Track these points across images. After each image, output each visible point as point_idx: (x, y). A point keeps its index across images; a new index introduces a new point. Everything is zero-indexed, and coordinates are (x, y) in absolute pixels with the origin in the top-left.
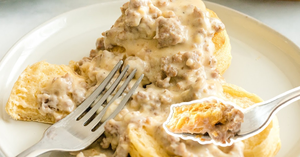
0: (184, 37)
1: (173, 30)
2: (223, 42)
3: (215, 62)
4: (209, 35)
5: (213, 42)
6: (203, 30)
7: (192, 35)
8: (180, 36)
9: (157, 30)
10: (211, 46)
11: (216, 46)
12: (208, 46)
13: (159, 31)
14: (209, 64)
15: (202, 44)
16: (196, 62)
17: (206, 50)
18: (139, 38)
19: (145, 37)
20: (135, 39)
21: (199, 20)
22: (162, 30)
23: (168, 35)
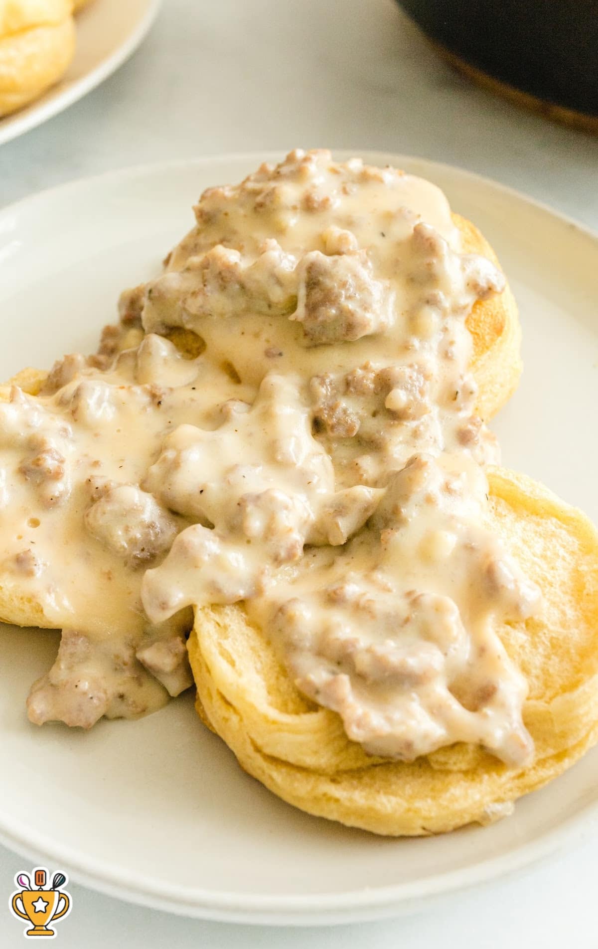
0: (383, 318)
1: (349, 298)
2: (499, 330)
3: (471, 393)
4: (457, 310)
5: (468, 329)
6: (441, 295)
7: (407, 311)
8: (368, 315)
9: (302, 292)
10: (463, 344)
11: (476, 344)
12: (452, 343)
13: (308, 295)
14: (455, 399)
15: (435, 340)
16: (415, 398)
17: (446, 356)
18: (248, 310)
19: (265, 309)
20: (236, 315)
21: (429, 265)
22: (317, 295)
23: (333, 311)
